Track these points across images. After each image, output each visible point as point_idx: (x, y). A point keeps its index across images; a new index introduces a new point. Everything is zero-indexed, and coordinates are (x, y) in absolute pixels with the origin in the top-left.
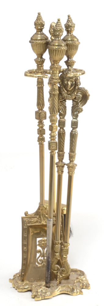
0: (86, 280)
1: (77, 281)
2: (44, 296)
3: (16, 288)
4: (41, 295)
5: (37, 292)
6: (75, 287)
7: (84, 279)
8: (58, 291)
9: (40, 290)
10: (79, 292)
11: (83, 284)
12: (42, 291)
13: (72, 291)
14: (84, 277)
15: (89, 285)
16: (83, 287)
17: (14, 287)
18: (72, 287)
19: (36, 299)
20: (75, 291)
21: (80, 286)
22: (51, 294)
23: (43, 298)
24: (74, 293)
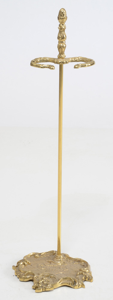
0: (90, 272)
1: (79, 273)
2: (45, 288)
3: (18, 277)
4: (42, 287)
5: (38, 283)
6: (77, 280)
7: (87, 271)
8: (60, 283)
9: (41, 282)
10: (81, 285)
11: (86, 276)
12: (43, 282)
13: (74, 284)
14: (88, 269)
15: (92, 277)
16: (86, 279)
17: (16, 276)
18: (74, 280)
19: (37, 291)
20: (77, 284)
21: (83, 279)
22: (52, 286)
23: (44, 290)
24: (76, 286)
